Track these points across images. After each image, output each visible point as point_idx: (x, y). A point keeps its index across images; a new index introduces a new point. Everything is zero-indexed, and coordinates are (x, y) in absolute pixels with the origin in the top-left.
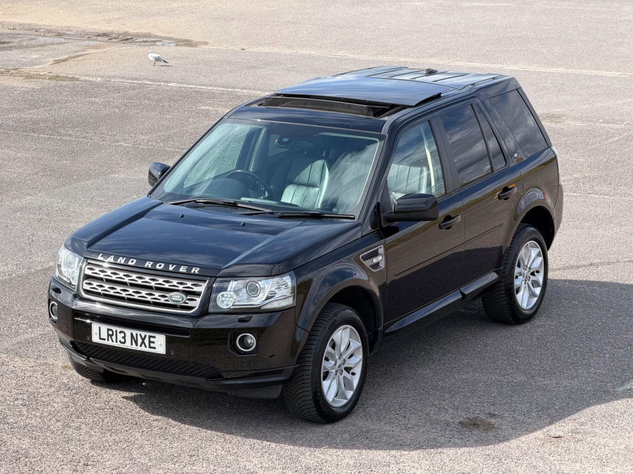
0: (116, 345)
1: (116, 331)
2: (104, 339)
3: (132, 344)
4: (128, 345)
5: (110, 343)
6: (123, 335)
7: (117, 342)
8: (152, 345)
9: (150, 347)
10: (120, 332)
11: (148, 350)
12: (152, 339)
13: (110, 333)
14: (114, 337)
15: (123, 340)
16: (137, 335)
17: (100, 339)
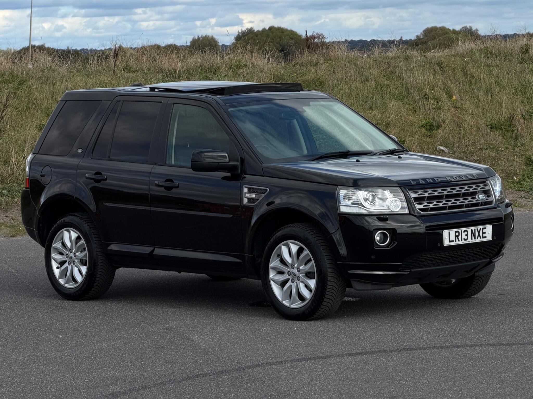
0: (462, 243)
1: (461, 231)
2: (453, 241)
3: (472, 239)
4: (470, 241)
5: (457, 243)
6: (466, 233)
7: (462, 240)
8: (484, 235)
9: (483, 237)
10: (464, 232)
11: (482, 240)
12: (484, 231)
13: (457, 234)
14: (460, 237)
15: (466, 238)
16: (475, 229)
17: (450, 241)
